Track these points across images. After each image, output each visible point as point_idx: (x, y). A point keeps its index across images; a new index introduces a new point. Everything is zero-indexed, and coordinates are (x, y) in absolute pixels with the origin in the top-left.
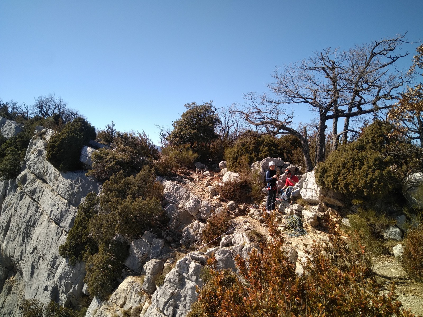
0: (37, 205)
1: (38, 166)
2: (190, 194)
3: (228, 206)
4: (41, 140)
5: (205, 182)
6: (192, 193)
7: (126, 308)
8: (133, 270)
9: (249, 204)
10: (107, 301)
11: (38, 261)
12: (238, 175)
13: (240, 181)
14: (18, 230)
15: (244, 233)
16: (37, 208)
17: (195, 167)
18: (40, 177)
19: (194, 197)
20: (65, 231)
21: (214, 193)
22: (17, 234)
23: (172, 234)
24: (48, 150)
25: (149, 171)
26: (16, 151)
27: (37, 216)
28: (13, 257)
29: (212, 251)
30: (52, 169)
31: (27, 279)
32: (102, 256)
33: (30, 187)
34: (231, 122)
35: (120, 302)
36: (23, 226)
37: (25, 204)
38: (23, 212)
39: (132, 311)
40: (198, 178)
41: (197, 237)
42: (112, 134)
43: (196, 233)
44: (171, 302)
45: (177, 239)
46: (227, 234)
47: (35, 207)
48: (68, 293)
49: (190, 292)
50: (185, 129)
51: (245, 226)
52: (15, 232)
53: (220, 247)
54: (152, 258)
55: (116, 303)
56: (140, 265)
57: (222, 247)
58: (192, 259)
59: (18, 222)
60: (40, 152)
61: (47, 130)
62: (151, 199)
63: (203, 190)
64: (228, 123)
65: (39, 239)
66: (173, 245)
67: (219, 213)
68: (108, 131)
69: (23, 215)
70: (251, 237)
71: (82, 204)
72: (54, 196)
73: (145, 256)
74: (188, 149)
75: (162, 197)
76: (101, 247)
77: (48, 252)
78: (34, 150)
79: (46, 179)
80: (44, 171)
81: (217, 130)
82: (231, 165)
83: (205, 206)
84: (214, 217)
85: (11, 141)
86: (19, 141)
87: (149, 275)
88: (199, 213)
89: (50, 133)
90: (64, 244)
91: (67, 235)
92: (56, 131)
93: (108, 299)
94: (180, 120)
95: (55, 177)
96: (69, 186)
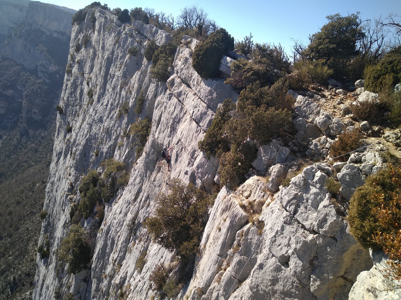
0: (181, 105)
1: (185, 71)
2: (320, 109)
3: (361, 126)
4: (187, 49)
5: (337, 99)
6: (323, 109)
7: (251, 199)
8: (259, 171)
9: (385, 127)
10: (235, 191)
11: (181, 151)
12: (377, 96)
13: (379, 101)
14: (167, 124)
15: (377, 154)
16: (182, 108)
17: (328, 84)
18: (185, 82)
19: (325, 113)
20: (203, 130)
21: (347, 112)
22: (166, 127)
23: (298, 144)
24: (194, 58)
25: (283, 84)
26: (167, 58)
27: (182, 114)
28: (163, 145)
29: (339, 165)
30: (196, 75)
31: (173, 163)
32: (234, 154)
33: (177, 90)
34: (375, 37)
35: (246, 194)
36: (171, 121)
37: (173, 104)
38: (171, 110)
39: (256, 203)
40: (330, 95)
41: (323, 151)
42: (249, 45)
43: (322, 146)
44: (294, 201)
46: (357, 151)
47: (180, 107)
48: (203, 179)
49: (312, 197)
50: (324, 43)
51: (379, 147)
52: (165, 125)
53: (348, 162)
54: (277, 163)
55: (242, 194)
56: (265, 167)
57: (350, 163)
58: (319, 169)
59: (167, 117)
60: (186, 60)
61: (192, 39)
62: (283, 110)
63: (335, 107)
64: (371, 37)
65: (182, 134)
66: (298, 155)
67: (350, 131)
68: (245, 42)
69: (171, 112)
70: (384, 157)
71: (219, 108)
72: (196, 99)
73: (270, 161)
74: (323, 64)
75: (292, 109)
76: (233, 147)
77: (189, 145)
78: (181, 57)
79: (190, 84)
80: (188, 76)
81: (358, 45)
82: (371, 85)
83: (336, 123)
84: (345, 134)
85: (162, 49)
86: (168, 49)
87: (274, 177)
88: (329, 129)
89: (195, 42)
90: (202, 140)
91: (205, 134)
92: (200, 41)
93: (236, 190)
94: (319, 33)
95: (197, 82)
96: (209, 92)
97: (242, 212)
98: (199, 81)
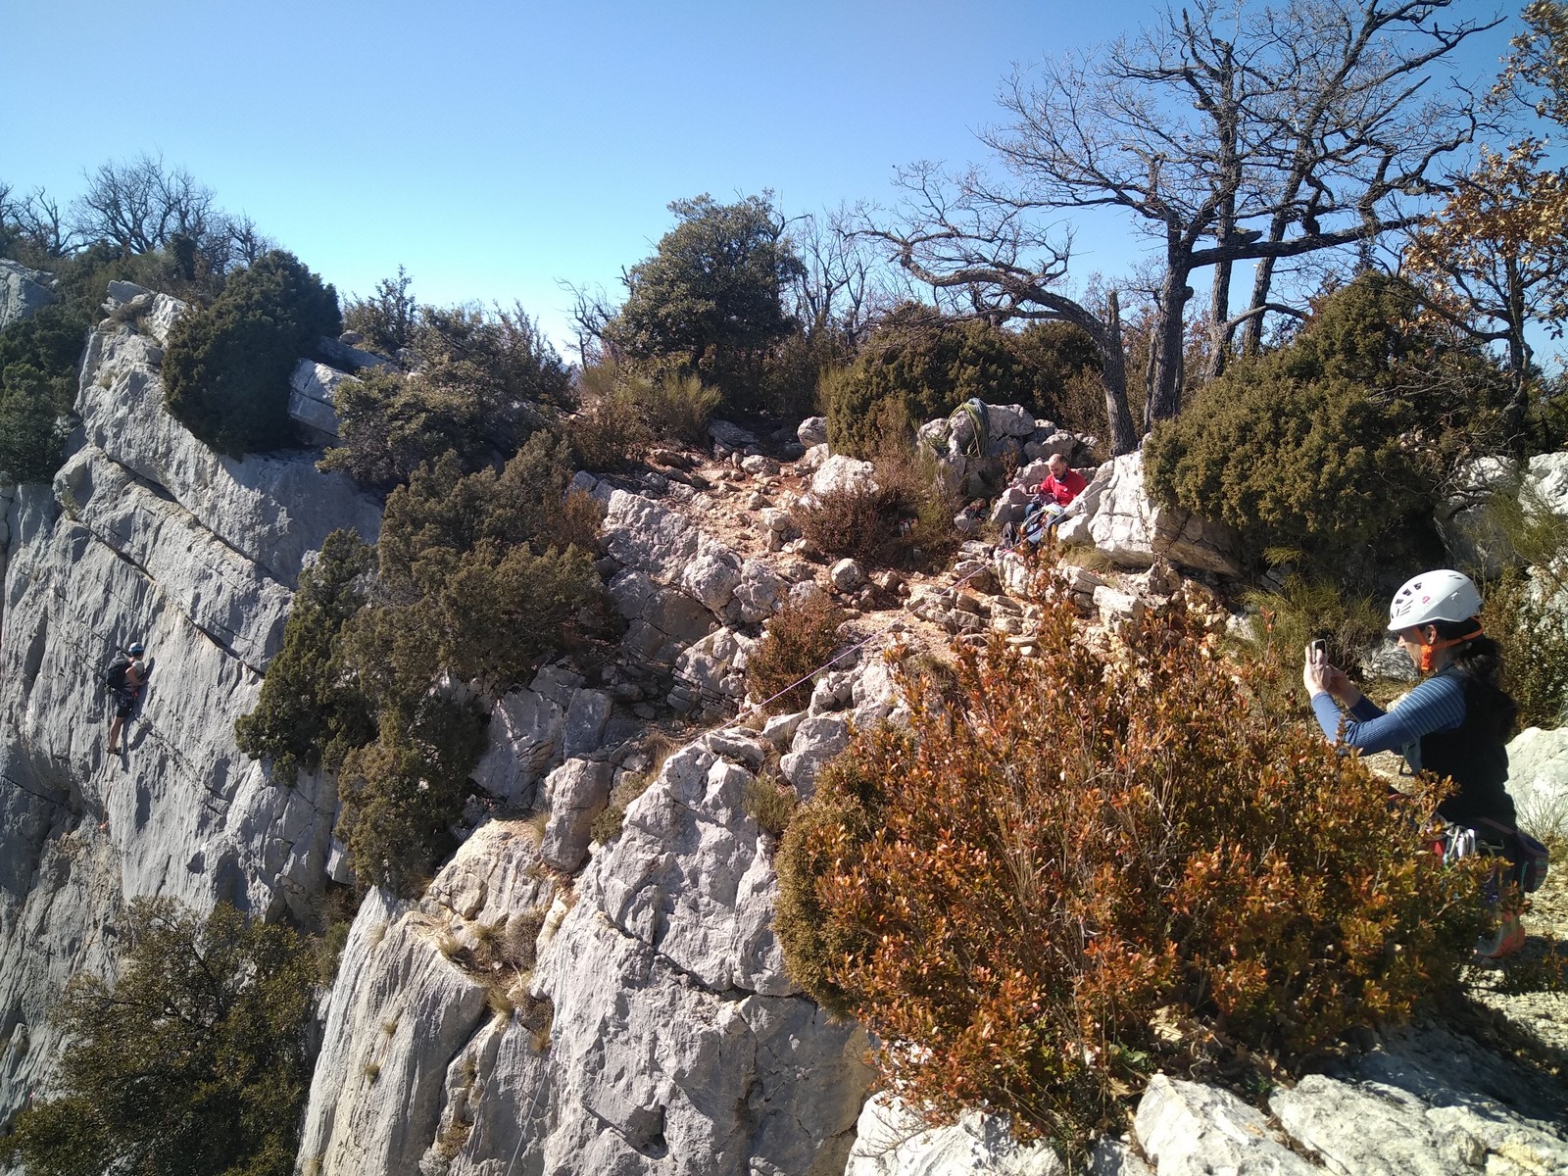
0: (137, 576)
1: (135, 433)
2: (696, 534)
3: (834, 578)
4: (133, 337)
6: (706, 532)
7: (487, 919)
8: (504, 799)
9: (910, 572)
10: (418, 899)
11: (161, 774)
12: (870, 469)
13: (876, 487)
14: (75, 664)
16: (141, 589)
17: (712, 440)
18: (146, 475)
19: (714, 545)
20: (251, 668)
21: (784, 533)
22: (75, 678)
23: (639, 673)
24: (169, 376)
25: (550, 454)
26: (40, 379)
27: (144, 614)
28: (67, 760)
29: (783, 725)
30: (187, 444)
31: (124, 831)
32: (394, 749)
33: (107, 511)
34: (837, 271)
35: (465, 902)
36: (96, 650)
37: (94, 574)
38: (90, 600)
39: (508, 928)
40: (722, 478)
41: (726, 684)
42: (401, 314)
43: (722, 667)
44: (648, 892)
45: (654, 691)
46: (834, 668)
47: (131, 583)
48: (277, 876)
49: (710, 860)
50: (673, 295)
52: (67, 672)
53: (810, 710)
54: (569, 757)
55: (449, 905)
56: (527, 779)
57: (816, 712)
58: (718, 753)
59: (76, 636)
60: (136, 384)
61: (153, 298)
62: (561, 552)
63: (745, 522)
64: (826, 272)
65: (156, 698)
66: (642, 710)
67: (804, 601)
68: (384, 303)
69: (90, 610)
70: (917, 676)
71: (309, 571)
72: (202, 544)
73: (543, 750)
74: (684, 371)
75: (597, 545)
76: (388, 720)
77: (193, 740)
78: (111, 374)
79: (168, 482)
80: (155, 452)
81: (790, 299)
82: (845, 433)
83: (753, 578)
84: (787, 613)
85: (12, 339)
86: (42, 339)
87: (564, 812)
88: (733, 600)
89: (166, 312)
90: (251, 712)
91: (261, 683)
92: (191, 303)
93: (422, 894)
94: (653, 260)
95: (199, 475)
96: (255, 508)
97: (458, 980)
98: (204, 469)
